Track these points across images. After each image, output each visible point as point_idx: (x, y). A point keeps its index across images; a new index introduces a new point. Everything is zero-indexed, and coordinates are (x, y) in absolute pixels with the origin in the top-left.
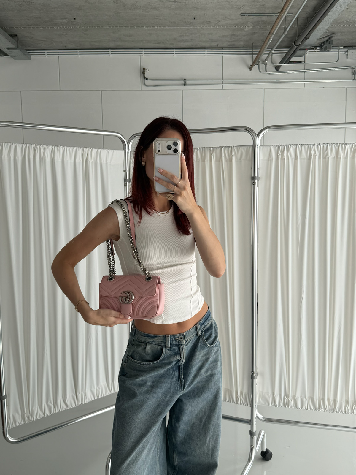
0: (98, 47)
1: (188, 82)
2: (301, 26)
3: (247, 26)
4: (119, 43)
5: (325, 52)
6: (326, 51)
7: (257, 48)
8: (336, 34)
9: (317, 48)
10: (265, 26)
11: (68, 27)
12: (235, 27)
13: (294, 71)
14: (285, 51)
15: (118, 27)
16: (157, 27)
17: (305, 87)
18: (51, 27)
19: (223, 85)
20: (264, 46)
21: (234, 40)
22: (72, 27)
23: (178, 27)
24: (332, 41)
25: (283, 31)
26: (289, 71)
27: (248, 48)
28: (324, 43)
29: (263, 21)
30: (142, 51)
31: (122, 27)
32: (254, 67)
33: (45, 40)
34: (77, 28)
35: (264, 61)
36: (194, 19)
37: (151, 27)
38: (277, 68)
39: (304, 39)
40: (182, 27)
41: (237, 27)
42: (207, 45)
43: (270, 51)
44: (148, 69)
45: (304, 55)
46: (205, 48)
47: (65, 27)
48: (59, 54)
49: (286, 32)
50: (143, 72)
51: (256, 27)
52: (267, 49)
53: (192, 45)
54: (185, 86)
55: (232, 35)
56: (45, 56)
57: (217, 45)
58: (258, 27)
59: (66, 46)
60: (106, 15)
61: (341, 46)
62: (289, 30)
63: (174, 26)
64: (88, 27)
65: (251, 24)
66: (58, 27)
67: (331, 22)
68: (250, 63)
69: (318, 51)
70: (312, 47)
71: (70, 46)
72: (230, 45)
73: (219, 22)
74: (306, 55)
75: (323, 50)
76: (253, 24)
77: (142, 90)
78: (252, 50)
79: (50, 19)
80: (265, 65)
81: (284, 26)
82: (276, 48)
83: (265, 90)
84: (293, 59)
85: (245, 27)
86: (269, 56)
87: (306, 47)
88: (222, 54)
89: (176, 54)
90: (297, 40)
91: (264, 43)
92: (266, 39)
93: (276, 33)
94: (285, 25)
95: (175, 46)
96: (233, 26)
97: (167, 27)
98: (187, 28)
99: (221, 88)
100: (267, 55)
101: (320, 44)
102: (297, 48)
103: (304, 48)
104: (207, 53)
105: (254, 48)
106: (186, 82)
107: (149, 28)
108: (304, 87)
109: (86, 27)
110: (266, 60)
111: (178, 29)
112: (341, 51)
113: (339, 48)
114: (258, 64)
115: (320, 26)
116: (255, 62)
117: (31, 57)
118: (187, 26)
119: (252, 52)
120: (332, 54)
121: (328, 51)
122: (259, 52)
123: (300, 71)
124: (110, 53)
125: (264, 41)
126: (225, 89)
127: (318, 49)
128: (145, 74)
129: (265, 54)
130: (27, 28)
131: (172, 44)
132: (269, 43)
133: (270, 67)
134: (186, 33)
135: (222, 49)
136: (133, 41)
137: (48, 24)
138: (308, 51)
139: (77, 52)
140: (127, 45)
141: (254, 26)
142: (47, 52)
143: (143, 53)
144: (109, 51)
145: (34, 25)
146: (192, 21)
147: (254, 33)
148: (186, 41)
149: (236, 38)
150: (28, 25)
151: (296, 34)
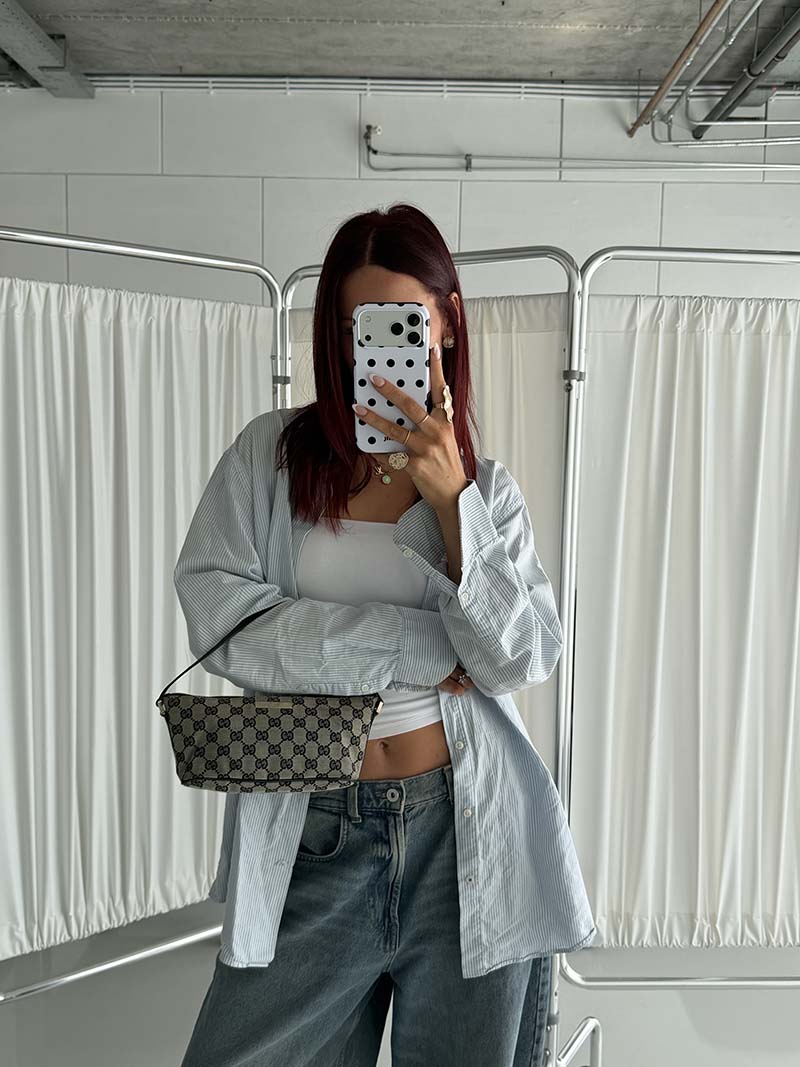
0: (260, 72)
1: (475, 162)
2: (766, 28)
3: (632, 27)
4: (312, 63)
7: (651, 82)
9: (798, 86)
10: (675, 27)
11: (192, 19)
12: (601, 26)
13: (739, 140)
14: (720, 91)
15: (315, 18)
16: (408, 24)
17: (766, 181)
18: (149, 18)
19: (561, 172)
20: (671, 79)
21: (594, 60)
22: (202, 19)
23: (462, 26)
25: (718, 41)
26: (725, 142)
27: (627, 82)
29: (671, 14)
30: (365, 84)
31: (322, 21)
32: (640, 129)
33: (131, 49)
34: (213, 20)
35: (666, 116)
36: (503, 3)
37: (394, 22)
38: (698, 133)
39: (774, 59)
40: (470, 26)
41: (604, 28)
42: (527, 72)
43: (683, 91)
44: (379, 128)
45: (765, 104)
46: (520, 80)
47: (185, 19)
48: (162, 87)
49: (731, 42)
50: (366, 134)
51: (653, 28)
52: (676, 85)
53: (490, 72)
54: (467, 170)
55: (592, 48)
56: (130, 91)
57: (552, 72)
58: (658, 28)
59: (181, 68)
62: (736, 38)
63: (450, 21)
64: (240, 19)
65: (642, 21)
66: (166, 18)
68: (630, 118)
70: (787, 83)
71: (190, 68)
72: (583, 74)
73: (562, 15)
74: (769, 102)
76: (645, 21)
77: (363, 179)
78: (636, 88)
81: (724, 29)
82: (699, 84)
83: (666, 185)
84: (739, 111)
85: (625, 29)
86: (681, 101)
87: (775, 81)
88: (562, 94)
89: (448, 91)
90: (757, 61)
91: (674, 67)
92: (680, 57)
93: (701, 46)
94: (728, 25)
95: (446, 74)
96: (596, 27)
97: (433, 24)
98: (481, 26)
99: (558, 178)
100: (675, 100)
102: (753, 81)
103: (767, 84)
104: (526, 93)
105: (641, 83)
106: (470, 163)
107: (388, 25)
108: (762, 181)
109: (235, 19)
110: (669, 112)
111: (459, 28)
114: (652, 122)
116: (643, 118)
117: (94, 91)
118: (484, 22)
119: (636, 93)
122: (657, 91)
123: (755, 141)
124: (288, 86)
125: (673, 64)
126: (565, 181)
128: (373, 139)
129: (669, 97)
130: (92, 18)
131: (441, 68)
132: (685, 67)
133: (681, 130)
134: (477, 40)
135: (563, 82)
136: (345, 59)
137: (144, 9)
138: (778, 93)
139: (207, 82)
140: (329, 67)
141: (647, 27)
142: (135, 81)
143: (369, 87)
144: (285, 83)
145: (110, 11)
146: (498, 9)
147: (648, 44)
148: (476, 61)
149: (601, 55)
150: (96, 11)
151: (753, 47)
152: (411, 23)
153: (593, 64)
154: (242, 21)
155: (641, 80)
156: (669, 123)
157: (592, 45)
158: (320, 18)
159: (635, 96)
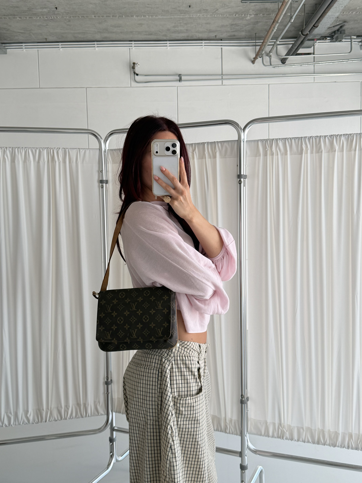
0: (82, 40)
1: (183, 78)
2: (308, 13)
3: (249, 15)
4: (106, 35)
5: (336, 43)
6: (338, 41)
7: (260, 39)
8: (348, 23)
9: (327, 38)
10: (269, 14)
11: (49, 17)
12: (235, 15)
13: (301, 64)
14: (291, 41)
15: (105, 17)
16: (148, 17)
17: (315, 82)
18: (29, 18)
19: (222, 81)
20: (268, 36)
21: (234, 30)
22: (54, 17)
23: (172, 17)
24: (344, 30)
25: (288, 19)
26: (296, 64)
27: (251, 39)
28: (334, 32)
29: (266, 9)
30: (132, 44)
31: (109, 16)
32: (257, 61)
33: (23, 31)
34: (59, 18)
35: (268, 54)
36: (190, 6)
37: (141, 16)
38: (283, 61)
39: (312, 27)
40: (176, 17)
41: (237, 15)
42: (205, 36)
43: (275, 42)
44: (139, 63)
45: (313, 47)
46: (202, 40)
47: (46, 17)
48: (38, 48)
49: (292, 21)
50: (133, 66)
51: (259, 15)
52: (271, 39)
53: (188, 36)
54: (180, 82)
55: (232, 25)
56: (23, 50)
57: (216, 36)
58: (261, 15)
59: (46, 39)
60: (91, 3)
61: (354, 36)
62: (295, 18)
63: (167, 15)
64: (71, 17)
65: (254, 12)
66: (37, 17)
67: (342, 8)
68: (253, 56)
69: (328, 42)
70: (321, 37)
71: (50, 39)
72: (230, 36)
73: (217, 10)
74: (315, 46)
75: (334, 40)
76: (255, 12)
77: (132, 87)
78: (254, 41)
79: (28, 9)
80: (269, 57)
81: (289, 14)
82: (281, 39)
83: (270, 85)
84: (301, 51)
85: (246, 16)
86: (274, 47)
87: (315, 37)
88: (222, 46)
89: (169, 46)
90: (305, 28)
91: (268, 32)
92: (270, 28)
93: (281, 22)
94: (291, 12)
95: (168, 38)
96: (233, 15)
97: (159, 16)
98: (181, 17)
99: (221, 84)
100: (271, 47)
101: (330, 34)
102: (305, 37)
103: (313, 38)
104: (205, 45)
105: (257, 39)
106: (181, 78)
107: (139, 18)
108: (313, 82)
109: (69, 17)
110: (270, 52)
111: (171, 18)
112: (354, 41)
113: (352, 38)
114: (262, 57)
115: (330, 13)
116: (258, 55)
117: (7, 50)
118: (182, 15)
119: (255, 44)
120: (343, 45)
121: (340, 42)
122: (263, 43)
123: (309, 63)
124: (96, 46)
125: (268, 31)
126: (224, 85)
127: (328, 40)
128: (136, 69)
129: (269, 45)
130: (3, 19)
131: (165, 35)
132: (273, 33)
133: (275, 60)
134: (180, 23)
135: (221, 40)
136: (121, 33)
137: (27, 14)
138: (318, 41)
139: (59, 45)
140: (114, 37)
141: (257, 15)
142: (25, 46)
143: (133, 45)
144: (94, 44)
145: (11, 15)
146: (188, 9)
147: (257, 22)
148: (181, 32)
149: (237, 28)
150: (4, 15)
151: (304, 22)
152: (149, 16)
153: (234, 31)
154: (72, 18)
155: (256, 38)
156: (270, 57)
157: (233, 23)
158: (108, 15)
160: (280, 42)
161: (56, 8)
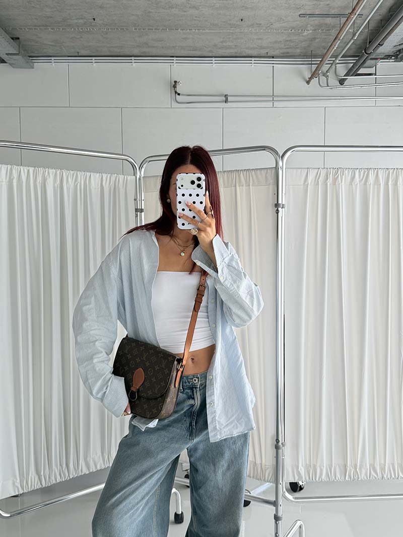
0: (118, 55)
1: (229, 99)
2: (372, 30)
3: (307, 30)
4: (146, 50)
5: (401, 63)
7: (317, 57)
10: (328, 30)
11: (85, 29)
12: (291, 30)
13: (362, 85)
14: (352, 61)
15: (146, 30)
17: (376, 105)
18: (63, 29)
19: (273, 103)
20: (327, 55)
21: (288, 47)
22: (90, 29)
25: (351, 36)
26: (356, 86)
27: (306, 57)
28: (400, 51)
29: (326, 24)
30: (173, 60)
31: (151, 29)
32: (312, 81)
33: (53, 44)
34: (96, 30)
35: (325, 73)
36: (242, 20)
37: (187, 30)
38: (342, 82)
39: (377, 45)
40: (226, 31)
41: (293, 31)
42: (255, 53)
43: (333, 60)
44: (181, 82)
45: (375, 67)
46: (251, 57)
47: (81, 29)
48: (69, 62)
49: (356, 38)
50: (174, 85)
51: (317, 31)
52: (330, 58)
53: (236, 53)
54: (226, 103)
55: (287, 41)
56: (52, 65)
57: (267, 53)
58: (320, 30)
59: (78, 53)
60: (133, 15)
62: (358, 35)
63: (215, 29)
64: (109, 29)
65: (311, 27)
66: (71, 29)
68: (308, 75)
69: (392, 62)
70: (385, 56)
71: (83, 52)
72: (284, 53)
73: (272, 24)
74: (377, 66)
75: (399, 60)
76: (314, 27)
77: (173, 108)
78: (310, 60)
79: (63, 19)
81: (352, 31)
82: (341, 57)
83: (326, 108)
84: (361, 71)
85: (304, 31)
86: (333, 66)
87: (379, 56)
88: (273, 64)
89: (215, 63)
90: (369, 47)
91: (328, 50)
92: (331, 46)
93: (343, 38)
94: (354, 29)
95: (214, 55)
96: (289, 30)
97: (207, 30)
98: (231, 31)
99: (272, 106)
100: (330, 65)
101: (395, 53)
102: (368, 56)
103: (376, 57)
104: (254, 63)
106: (227, 99)
107: (184, 31)
108: (374, 105)
109: (107, 29)
110: (327, 72)
111: (220, 32)
114: (318, 77)
115: (397, 31)
116: (314, 75)
117: (34, 65)
118: (232, 29)
119: (310, 62)
122: (321, 61)
123: (370, 85)
124: (133, 61)
126: (276, 107)
127: (393, 59)
128: (177, 88)
129: (327, 64)
130: (34, 29)
131: (211, 51)
132: (334, 50)
133: (333, 81)
134: (230, 38)
135: (273, 58)
136: (163, 47)
137: (60, 25)
138: (381, 61)
139: (92, 59)
140: (154, 51)
141: (314, 30)
142: (55, 59)
143: (175, 62)
144: (131, 60)
145: (43, 26)
146: (239, 23)
147: (315, 39)
148: (230, 47)
149: (292, 44)
150: (36, 26)
151: (367, 40)
152: (195, 30)
155: (313, 56)
156: (327, 77)
157: (287, 39)
159: (309, 64)
160: (339, 60)
161: (94, 19)
